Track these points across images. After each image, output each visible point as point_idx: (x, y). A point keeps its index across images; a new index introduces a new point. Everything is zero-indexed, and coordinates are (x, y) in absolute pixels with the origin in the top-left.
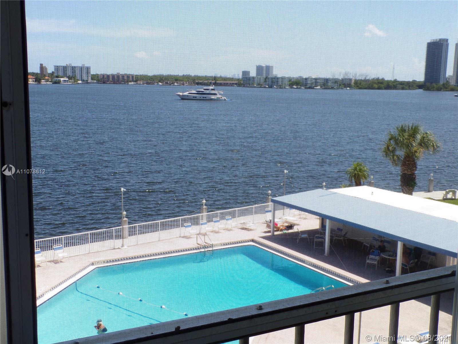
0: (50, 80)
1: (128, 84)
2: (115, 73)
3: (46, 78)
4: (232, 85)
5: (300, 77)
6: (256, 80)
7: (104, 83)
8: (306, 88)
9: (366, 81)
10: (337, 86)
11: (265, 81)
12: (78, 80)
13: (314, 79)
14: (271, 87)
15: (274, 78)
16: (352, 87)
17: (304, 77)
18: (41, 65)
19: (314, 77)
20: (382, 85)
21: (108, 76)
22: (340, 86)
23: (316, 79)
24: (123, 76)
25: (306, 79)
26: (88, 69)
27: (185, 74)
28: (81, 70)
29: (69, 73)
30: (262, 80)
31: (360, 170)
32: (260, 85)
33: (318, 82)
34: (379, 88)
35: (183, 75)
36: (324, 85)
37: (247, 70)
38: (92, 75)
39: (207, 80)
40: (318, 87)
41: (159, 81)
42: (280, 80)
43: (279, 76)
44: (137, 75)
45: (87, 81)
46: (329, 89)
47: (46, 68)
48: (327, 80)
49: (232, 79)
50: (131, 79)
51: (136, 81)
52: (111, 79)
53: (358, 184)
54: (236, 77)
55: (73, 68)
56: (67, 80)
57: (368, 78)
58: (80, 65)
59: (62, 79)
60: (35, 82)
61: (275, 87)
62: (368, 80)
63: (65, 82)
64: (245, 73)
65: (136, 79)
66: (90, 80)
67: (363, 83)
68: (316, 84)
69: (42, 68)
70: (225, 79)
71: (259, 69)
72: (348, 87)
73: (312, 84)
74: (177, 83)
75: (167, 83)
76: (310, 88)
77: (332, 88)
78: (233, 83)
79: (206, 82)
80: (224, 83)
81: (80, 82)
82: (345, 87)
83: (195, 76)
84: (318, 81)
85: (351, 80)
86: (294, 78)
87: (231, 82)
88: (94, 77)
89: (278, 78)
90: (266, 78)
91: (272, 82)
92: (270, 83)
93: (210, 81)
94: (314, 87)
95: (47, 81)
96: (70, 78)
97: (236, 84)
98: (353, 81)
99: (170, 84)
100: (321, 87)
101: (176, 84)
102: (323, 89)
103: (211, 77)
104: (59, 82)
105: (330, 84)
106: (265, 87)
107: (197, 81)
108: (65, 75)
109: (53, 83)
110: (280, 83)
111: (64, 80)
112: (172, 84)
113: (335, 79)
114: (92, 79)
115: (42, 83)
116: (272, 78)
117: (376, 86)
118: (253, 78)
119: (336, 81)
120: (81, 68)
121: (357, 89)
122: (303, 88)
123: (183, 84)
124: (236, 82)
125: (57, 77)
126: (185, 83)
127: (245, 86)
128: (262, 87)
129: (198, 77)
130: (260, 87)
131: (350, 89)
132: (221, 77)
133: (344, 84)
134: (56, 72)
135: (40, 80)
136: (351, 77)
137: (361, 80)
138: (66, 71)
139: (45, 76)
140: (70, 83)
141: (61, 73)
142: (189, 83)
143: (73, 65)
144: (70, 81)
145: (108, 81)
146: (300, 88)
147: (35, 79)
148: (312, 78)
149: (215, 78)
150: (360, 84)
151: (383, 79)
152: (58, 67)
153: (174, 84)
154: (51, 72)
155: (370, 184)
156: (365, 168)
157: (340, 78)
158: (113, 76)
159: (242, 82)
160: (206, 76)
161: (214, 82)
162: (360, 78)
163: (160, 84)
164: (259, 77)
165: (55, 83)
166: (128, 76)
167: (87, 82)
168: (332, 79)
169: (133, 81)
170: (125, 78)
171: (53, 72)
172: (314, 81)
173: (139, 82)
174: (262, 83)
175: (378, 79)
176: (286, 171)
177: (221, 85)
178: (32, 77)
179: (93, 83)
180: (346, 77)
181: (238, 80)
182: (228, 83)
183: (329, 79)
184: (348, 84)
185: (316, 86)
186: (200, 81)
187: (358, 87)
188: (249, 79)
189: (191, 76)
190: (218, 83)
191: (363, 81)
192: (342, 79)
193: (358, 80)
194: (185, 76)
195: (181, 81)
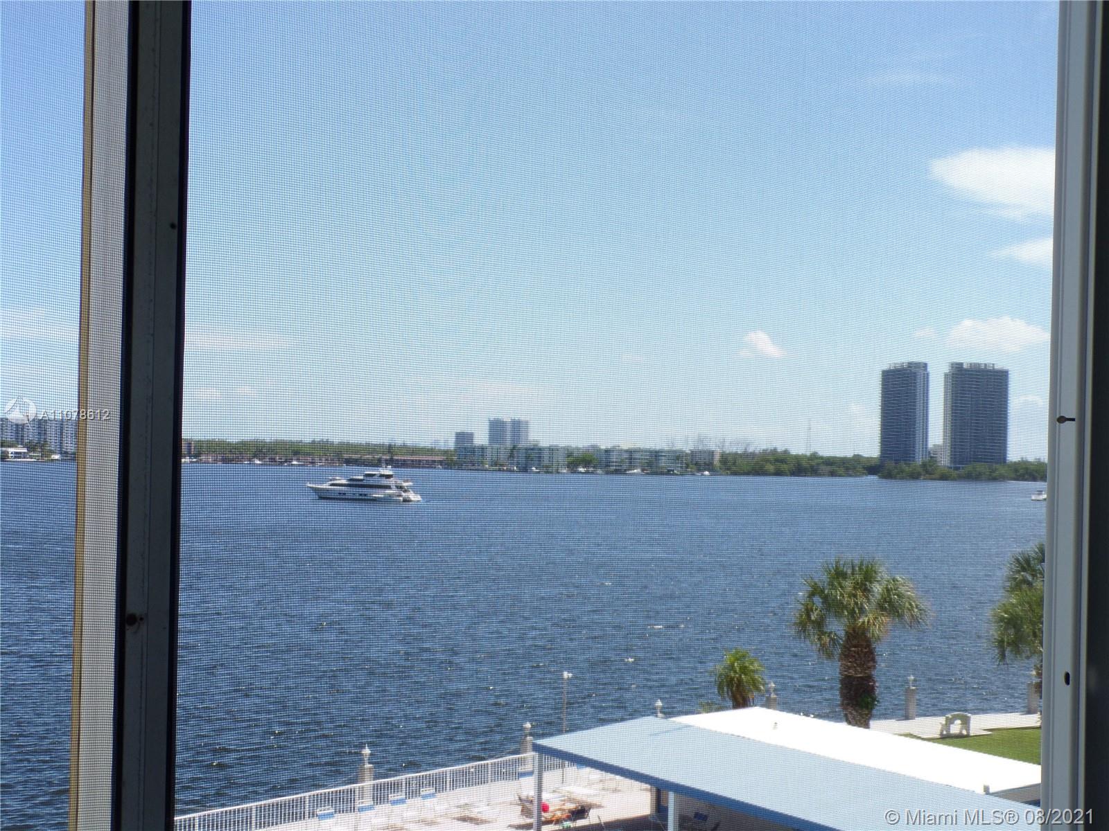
4: (431, 465)
5: (593, 446)
6: (489, 451)
8: (608, 473)
9: (746, 455)
10: (681, 467)
11: (511, 456)
12: (52, 452)
13: (626, 451)
14: (525, 469)
15: (532, 449)
16: (716, 471)
17: (603, 447)
19: (625, 447)
20: (784, 467)
22: (687, 467)
23: (631, 452)
25: (607, 451)
27: (317, 439)
28: (62, 428)
29: (31, 435)
30: (503, 457)
31: (744, 669)
32: (497, 465)
33: (635, 459)
34: (778, 473)
35: (313, 442)
36: (650, 464)
37: (467, 430)
40: (635, 471)
41: (255, 456)
42: (546, 455)
43: (544, 443)
44: (198, 440)
46: (662, 474)
48: (656, 454)
49: (431, 451)
50: (185, 448)
51: (196, 456)
54: (442, 445)
55: (41, 424)
56: (24, 452)
57: (751, 450)
59: (11, 450)
61: (534, 468)
62: (753, 455)
63: (20, 458)
64: (463, 438)
65: (198, 450)
67: (739, 461)
68: (631, 463)
70: (414, 450)
71: (497, 428)
72: (705, 470)
73: (622, 461)
74: (299, 460)
75: (273, 460)
76: (617, 472)
77: (669, 473)
78: (434, 461)
79: (369, 457)
80: (412, 461)
81: (57, 457)
82: (699, 470)
83: (341, 444)
84: (637, 456)
85: (712, 453)
86: (578, 449)
87: (430, 458)
89: (540, 449)
90: (514, 448)
91: (527, 457)
92: (522, 461)
93: (378, 457)
94: (625, 470)
96: (31, 446)
97: (441, 462)
98: (717, 458)
99: (281, 463)
100: (643, 470)
101: (295, 463)
102: (648, 474)
103: (382, 446)
104: (2, 458)
105: (663, 463)
106: (512, 471)
107: (346, 456)
108: (18, 440)
110: (546, 462)
111: (16, 453)
112: (286, 462)
113: (675, 451)
116: (527, 449)
117: (771, 468)
118: (483, 448)
119: (677, 456)
120: (61, 424)
121: (727, 474)
122: (599, 471)
123: (313, 463)
124: (441, 458)
126: (317, 460)
127: (464, 469)
128: (504, 472)
129: (349, 446)
130: (499, 470)
131: (711, 475)
132: (404, 446)
133: (696, 464)
136: (713, 448)
137: (736, 454)
138: (23, 429)
140: (32, 458)
141: (9, 437)
142: (328, 460)
144: (32, 454)
146: (592, 473)
148: (621, 450)
149: (390, 449)
150: (734, 464)
151: (786, 452)
153: (291, 463)
155: (768, 703)
156: (756, 665)
157: (687, 448)
159: (455, 458)
160: (368, 444)
161: (387, 458)
162: (734, 449)
163: (257, 462)
164: (496, 446)
168: (669, 452)
169: (190, 455)
172: (626, 456)
173: (204, 458)
174: (500, 462)
175: (774, 451)
176: (566, 675)
177: (404, 464)
180: (701, 447)
181: (446, 452)
182: (420, 461)
183: (662, 452)
184: (705, 463)
185: (631, 467)
186: (354, 456)
187: (728, 469)
188: (473, 450)
189: (332, 443)
190: (397, 460)
191: (741, 455)
192: (692, 452)
193: (729, 454)
194: (319, 443)
195: (308, 454)
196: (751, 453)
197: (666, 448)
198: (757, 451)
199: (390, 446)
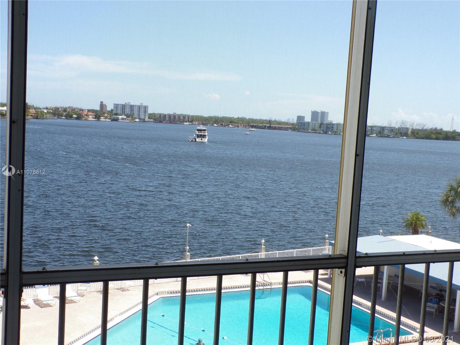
0: (109, 117)
1: (183, 124)
2: (171, 113)
3: (106, 115)
4: (286, 129)
6: (311, 125)
7: (160, 122)
9: (423, 131)
10: (394, 134)
11: (320, 127)
12: (136, 118)
14: (326, 133)
15: (329, 124)
16: (409, 137)
18: (102, 102)
20: (440, 136)
21: (165, 116)
22: (396, 135)
23: (372, 127)
24: (179, 116)
26: (146, 108)
27: (240, 117)
28: (139, 109)
29: (128, 111)
30: (317, 127)
31: (418, 218)
32: (314, 131)
33: (374, 130)
34: (437, 139)
35: (238, 118)
36: (380, 132)
37: (302, 115)
38: (149, 114)
39: (262, 123)
40: (373, 135)
41: (215, 123)
42: (335, 127)
43: (334, 122)
44: (193, 116)
45: (144, 119)
46: (385, 137)
47: (106, 106)
48: (383, 128)
49: (286, 123)
50: (187, 119)
51: (191, 122)
52: (167, 118)
53: (416, 232)
54: (291, 121)
55: (132, 107)
56: (125, 118)
57: (425, 128)
58: (139, 104)
59: (120, 117)
60: (95, 119)
61: (330, 132)
62: (426, 130)
63: (123, 120)
64: (300, 118)
65: (192, 119)
66: (147, 119)
67: (420, 133)
68: (371, 132)
69: (102, 105)
70: (280, 123)
71: (314, 114)
72: (404, 136)
73: (368, 131)
74: (232, 125)
75: (222, 125)
77: (388, 136)
78: (288, 128)
79: (261, 125)
80: (279, 127)
81: (137, 120)
82: (401, 136)
83: (250, 119)
84: (375, 129)
85: (408, 129)
87: (286, 126)
88: (151, 116)
89: (333, 124)
90: (321, 124)
91: (327, 128)
92: (325, 129)
93: (264, 125)
94: (369, 135)
95: (106, 118)
96: (128, 116)
97: (290, 128)
98: (410, 131)
99: (225, 126)
100: (376, 135)
101: (230, 126)
102: (378, 137)
103: (266, 120)
104: (117, 120)
105: (386, 132)
106: (321, 133)
107: (252, 124)
108: (123, 113)
109: (111, 120)
110: (335, 129)
111: (122, 118)
112: (227, 125)
113: (391, 127)
114: (149, 118)
115: (101, 120)
116: (327, 124)
117: (433, 136)
118: (308, 123)
119: (392, 130)
120: (139, 107)
121: (414, 138)
123: (238, 126)
124: (290, 127)
125: (116, 114)
126: (240, 125)
127: (300, 131)
128: (317, 133)
129: (253, 120)
130: (315, 133)
131: (407, 138)
132: (275, 121)
133: (401, 133)
134: (115, 110)
135: (100, 117)
136: (408, 126)
137: (419, 129)
138: (125, 109)
139: (104, 113)
140: (128, 120)
141: (119, 112)
142: (244, 125)
143: (132, 104)
144: (128, 119)
145: (164, 120)
147: (95, 115)
149: (270, 122)
150: (417, 134)
151: (441, 129)
152: (117, 105)
153: (229, 126)
154: (110, 110)
155: (428, 233)
156: (423, 217)
157: (397, 127)
158: (170, 116)
159: (297, 127)
160: (260, 120)
161: (268, 125)
162: (417, 128)
163: (215, 125)
164: (314, 122)
165: (114, 120)
166: (184, 117)
167: (144, 121)
168: (389, 127)
169: (189, 121)
170: (181, 118)
171: (112, 110)
173: (194, 123)
174: (316, 129)
175: (436, 129)
177: (275, 128)
178: (92, 114)
179: (150, 122)
180: (403, 126)
181: (293, 124)
182: (282, 127)
183: (386, 128)
184: (404, 133)
185: (372, 133)
186: (255, 124)
187: (415, 136)
188: (304, 124)
189: (246, 119)
190: (272, 127)
191: (421, 130)
192: (399, 128)
193: (415, 129)
194: (240, 118)
195: (236, 123)
196: (425, 129)
197: (388, 126)
198: (428, 129)
199: (270, 120)
